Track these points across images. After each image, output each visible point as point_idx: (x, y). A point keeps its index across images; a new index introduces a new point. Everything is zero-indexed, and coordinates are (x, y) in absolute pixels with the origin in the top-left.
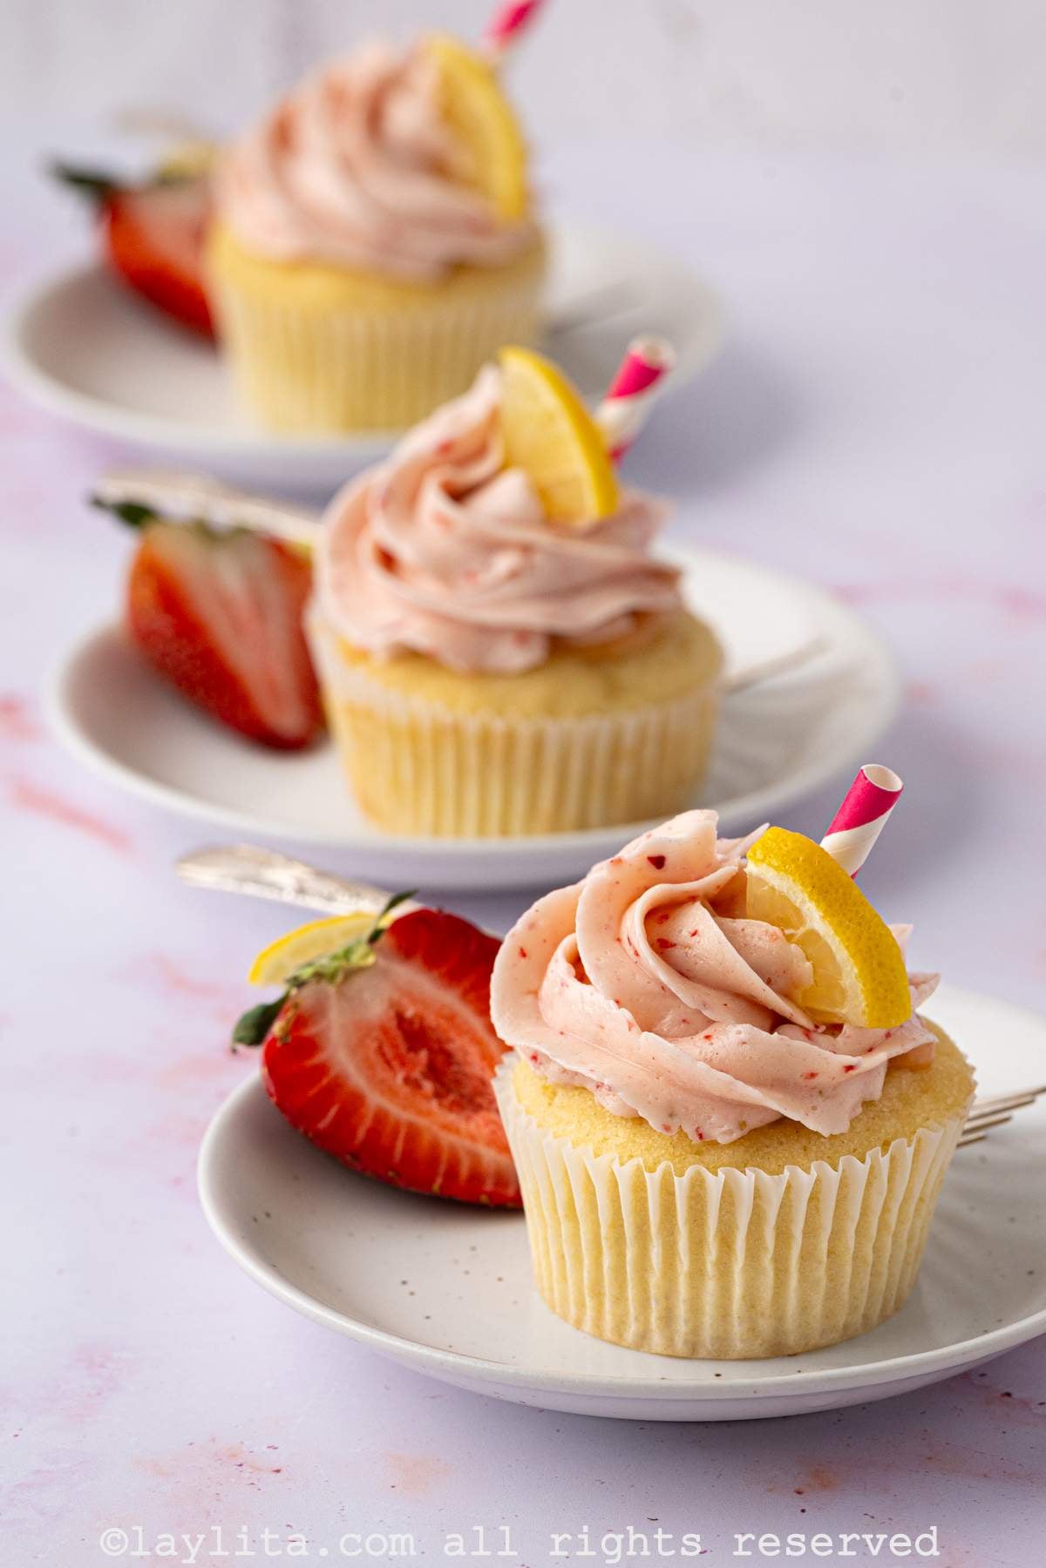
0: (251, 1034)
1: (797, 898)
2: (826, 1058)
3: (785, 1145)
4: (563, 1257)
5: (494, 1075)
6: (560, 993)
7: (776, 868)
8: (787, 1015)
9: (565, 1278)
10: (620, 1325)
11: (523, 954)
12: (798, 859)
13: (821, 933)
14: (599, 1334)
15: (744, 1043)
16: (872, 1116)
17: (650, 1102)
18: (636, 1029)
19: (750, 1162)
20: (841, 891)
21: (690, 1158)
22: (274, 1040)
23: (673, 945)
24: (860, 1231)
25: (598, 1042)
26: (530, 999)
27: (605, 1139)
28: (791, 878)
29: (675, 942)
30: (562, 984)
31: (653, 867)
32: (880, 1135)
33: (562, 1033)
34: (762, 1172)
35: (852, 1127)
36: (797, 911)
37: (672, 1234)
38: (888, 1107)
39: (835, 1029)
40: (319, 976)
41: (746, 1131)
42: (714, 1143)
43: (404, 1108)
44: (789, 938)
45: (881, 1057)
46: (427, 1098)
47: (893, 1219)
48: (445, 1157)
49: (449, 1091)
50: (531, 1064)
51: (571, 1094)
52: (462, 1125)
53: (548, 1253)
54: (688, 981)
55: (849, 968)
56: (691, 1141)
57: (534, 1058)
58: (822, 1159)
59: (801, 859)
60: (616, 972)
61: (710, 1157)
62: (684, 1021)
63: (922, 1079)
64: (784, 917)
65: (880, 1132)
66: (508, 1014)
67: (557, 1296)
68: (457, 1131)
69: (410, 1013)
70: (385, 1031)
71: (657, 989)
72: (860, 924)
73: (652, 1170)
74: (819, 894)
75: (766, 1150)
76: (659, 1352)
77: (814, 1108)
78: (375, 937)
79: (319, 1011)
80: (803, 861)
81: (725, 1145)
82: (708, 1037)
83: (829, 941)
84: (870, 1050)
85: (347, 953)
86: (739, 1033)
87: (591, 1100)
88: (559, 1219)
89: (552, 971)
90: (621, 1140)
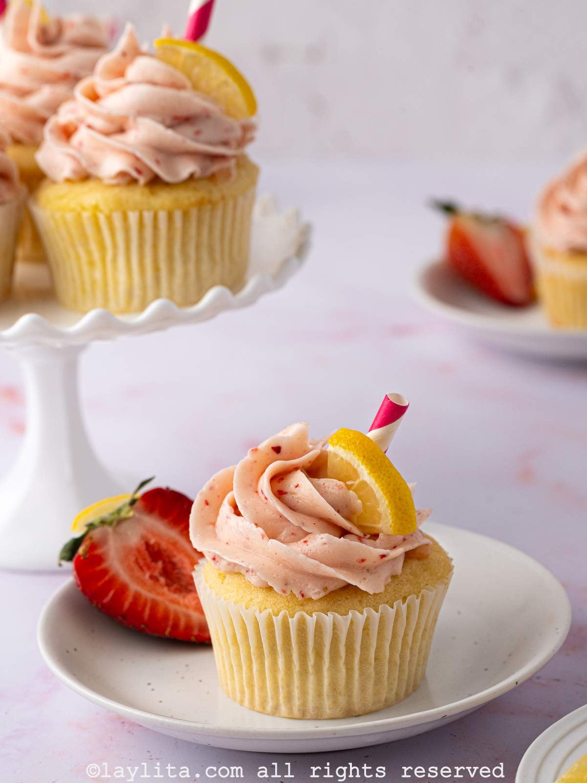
0: (67, 555)
1: (355, 464)
2: (371, 551)
3: (349, 600)
4: (232, 666)
5: (194, 570)
6: (226, 522)
7: (344, 448)
8: (349, 529)
9: (234, 679)
10: (264, 702)
11: (207, 503)
12: (356, 443)
13: (368, 482)
14: (252, 708)
15: (325, 544)
16: (397, 583)
17: (274, 578)
18: (266, 538)
19: (331, 609)
20: (379, 460)
21: (297, 608)
22: (79, 556)
23: (286, 493)
24: (392, 647)
25: (247, 547)
26: (211, 527)
27: (251, 600)
28: (352, 452)
29: (287, 491)
30: (227, 517)
31: (275, 453)
32: (401, 593)
33: (227, 544)
34: (336, 614)
35: (386, 590)
36: (355, 471)
37: (290, 650)
38: (405, 579)
39: (375, 536)
40: (103, 522)
41: (328, 592)
42: (310, 599)
43: (150, 591)
44: (349, 487)
45: (400, 551)
46: (162, 586)
47: (410, 639)
48: (172, 617)
49: (174, 583)
50: (212, 562)
51: (233, 576)
52: (181, 600)
53: (224, 665)
54: (294, 512)
55: (383, 501)
56: (298, 599)
57: (214, 559)
58: (370, 606)
59: (357, 442)
60: (255, 509)
61: (308, 607)
62: (293, 534)
63: (424, 564)
64: (347, 476)
65: (401, 592)
66: (199, 535)
67: (230, 688)
68: (178, 603)
69: (152, 541)
70: (139, 551)
71: (278, 517)
72: (389, 478)
73: (277, 615)
74: (367, 461)
75: (339, 602)
76: (285, 716)
77: (365, 579)
78: (133, 503)
79: (104, 541)
80: (359, 444)
81: (316, 600)
82: (305, 542)
83: (373, 487)
84: (395, 547)
85: (119, 511)
86: (322, 538)
87: (243, 579)
88: (229, 646)
89: (222, 511)
90: (259, 600)
